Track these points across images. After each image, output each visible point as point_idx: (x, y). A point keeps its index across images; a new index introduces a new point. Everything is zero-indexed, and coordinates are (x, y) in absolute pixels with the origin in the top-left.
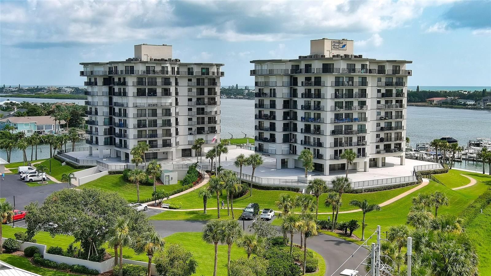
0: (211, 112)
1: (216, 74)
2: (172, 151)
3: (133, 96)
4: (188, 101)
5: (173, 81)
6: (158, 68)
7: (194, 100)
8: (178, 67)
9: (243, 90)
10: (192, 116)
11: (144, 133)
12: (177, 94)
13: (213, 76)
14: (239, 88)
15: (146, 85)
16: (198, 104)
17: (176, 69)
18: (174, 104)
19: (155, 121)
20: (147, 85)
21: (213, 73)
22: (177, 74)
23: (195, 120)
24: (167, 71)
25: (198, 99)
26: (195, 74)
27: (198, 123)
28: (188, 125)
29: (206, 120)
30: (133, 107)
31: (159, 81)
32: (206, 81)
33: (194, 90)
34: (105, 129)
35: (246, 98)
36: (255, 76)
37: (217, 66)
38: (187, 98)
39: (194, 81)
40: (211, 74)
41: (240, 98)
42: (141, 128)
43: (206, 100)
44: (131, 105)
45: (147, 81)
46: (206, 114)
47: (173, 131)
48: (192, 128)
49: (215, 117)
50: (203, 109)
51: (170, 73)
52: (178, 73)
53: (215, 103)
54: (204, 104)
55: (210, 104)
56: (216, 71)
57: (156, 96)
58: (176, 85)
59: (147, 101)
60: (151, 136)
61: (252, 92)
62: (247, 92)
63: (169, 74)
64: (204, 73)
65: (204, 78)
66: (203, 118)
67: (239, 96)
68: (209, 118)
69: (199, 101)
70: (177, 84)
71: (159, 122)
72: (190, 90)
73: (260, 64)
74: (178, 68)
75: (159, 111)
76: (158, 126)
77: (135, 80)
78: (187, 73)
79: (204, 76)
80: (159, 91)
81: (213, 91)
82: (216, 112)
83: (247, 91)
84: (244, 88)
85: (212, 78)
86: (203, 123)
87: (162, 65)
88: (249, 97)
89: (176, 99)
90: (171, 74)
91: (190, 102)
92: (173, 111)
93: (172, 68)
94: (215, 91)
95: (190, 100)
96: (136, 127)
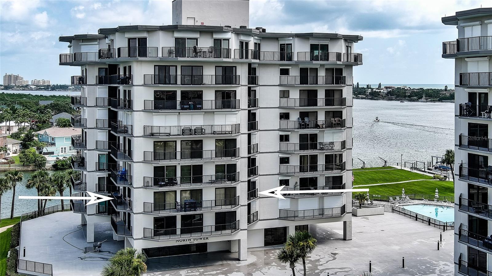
0: (332, 143)
1: (344, 59)
2: (239, 240)
3: (145, 111)
4: (280, 119)
5: (242, 73)
6: (205, 43)
7: (294, 117)
8: (258, 42)
9: (365, 88)
10: (289, 154)
11: (169, 199)
12: (253, 102)
13: (338, 62)
14: (360, 87)
15: (176, 84)
16: (303, 125)
17: (251, 47)
18: (244, 129)
19: (198, 170)
20: (179, 82)
21: (339, 56)
22: (255, 58)
23: (295, 161)
24: (228, 50)
25: (303, 115)
26: (295, 58)
27: (302, 169)
28: (280, 174)
29: (321, 161)
30: (145, 136)
31: (209, 73)
32: (322, 74)
33: (295, 95)
34: (99, 178)
35: (369, 98)
36: (455, 59)
37: (346, 40)
38: (278, 112)
39: (295, 73)
40: (332, 58)
41: (362, 98)
42: (164, 186)
43: (321, 118)
44: (138, 131)
45: (179, 73)
46: (322, 149)
47: (242, 190)
48: (288, 180)
49: (341, 156)
50: (314, 137)
51: (234, 56)
52: (257, 55)
53: (341, 124)
54: (317, 126)
55: (330, 125)
56: (343, 51)
57: (201, 108)
58: (249, 84)
59: (179, 120)
60: (186, 206)
61: (375, 91)
62: (370, 91)
63: (232, 57)
64: (317, 56)
65: (318, 67)
66: (314, 159)
67: (360, 96)
68: (329, 159)
69: (306, 119)
70: (253, 79)
71: (209, 171)
72: (284, 94)
73: (478, 23)
74: (258, 46)
75: (209, 146)
76: (205, 180)
77: (150, 70)
78: (277, 56)
79: (316, 64)
80: (209, 97)
81: (337, 96)
82: (343, 144)
83: (370, 89)
84: (366, 87)
85: (335, 67)
86: (314, 168)
87: (216, 36)
88: (372, 97)
89: (252, 117)
90: (237, 56)
91: (284, 122)
92: (242, 143)
93: (242, 43)
94: (342, 96)
95: (285, 116)
96: (151, 183)
